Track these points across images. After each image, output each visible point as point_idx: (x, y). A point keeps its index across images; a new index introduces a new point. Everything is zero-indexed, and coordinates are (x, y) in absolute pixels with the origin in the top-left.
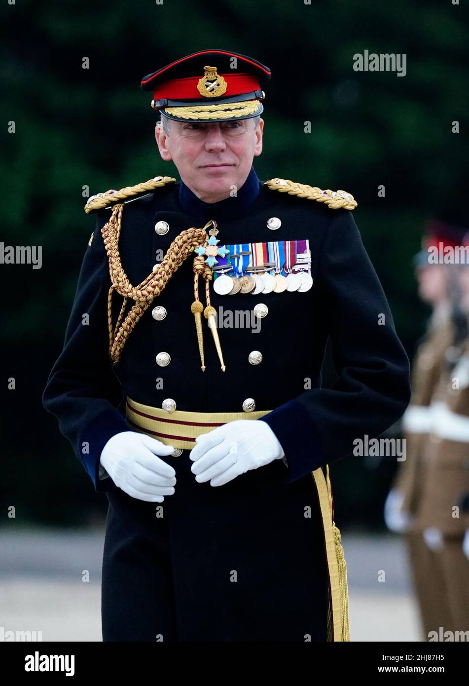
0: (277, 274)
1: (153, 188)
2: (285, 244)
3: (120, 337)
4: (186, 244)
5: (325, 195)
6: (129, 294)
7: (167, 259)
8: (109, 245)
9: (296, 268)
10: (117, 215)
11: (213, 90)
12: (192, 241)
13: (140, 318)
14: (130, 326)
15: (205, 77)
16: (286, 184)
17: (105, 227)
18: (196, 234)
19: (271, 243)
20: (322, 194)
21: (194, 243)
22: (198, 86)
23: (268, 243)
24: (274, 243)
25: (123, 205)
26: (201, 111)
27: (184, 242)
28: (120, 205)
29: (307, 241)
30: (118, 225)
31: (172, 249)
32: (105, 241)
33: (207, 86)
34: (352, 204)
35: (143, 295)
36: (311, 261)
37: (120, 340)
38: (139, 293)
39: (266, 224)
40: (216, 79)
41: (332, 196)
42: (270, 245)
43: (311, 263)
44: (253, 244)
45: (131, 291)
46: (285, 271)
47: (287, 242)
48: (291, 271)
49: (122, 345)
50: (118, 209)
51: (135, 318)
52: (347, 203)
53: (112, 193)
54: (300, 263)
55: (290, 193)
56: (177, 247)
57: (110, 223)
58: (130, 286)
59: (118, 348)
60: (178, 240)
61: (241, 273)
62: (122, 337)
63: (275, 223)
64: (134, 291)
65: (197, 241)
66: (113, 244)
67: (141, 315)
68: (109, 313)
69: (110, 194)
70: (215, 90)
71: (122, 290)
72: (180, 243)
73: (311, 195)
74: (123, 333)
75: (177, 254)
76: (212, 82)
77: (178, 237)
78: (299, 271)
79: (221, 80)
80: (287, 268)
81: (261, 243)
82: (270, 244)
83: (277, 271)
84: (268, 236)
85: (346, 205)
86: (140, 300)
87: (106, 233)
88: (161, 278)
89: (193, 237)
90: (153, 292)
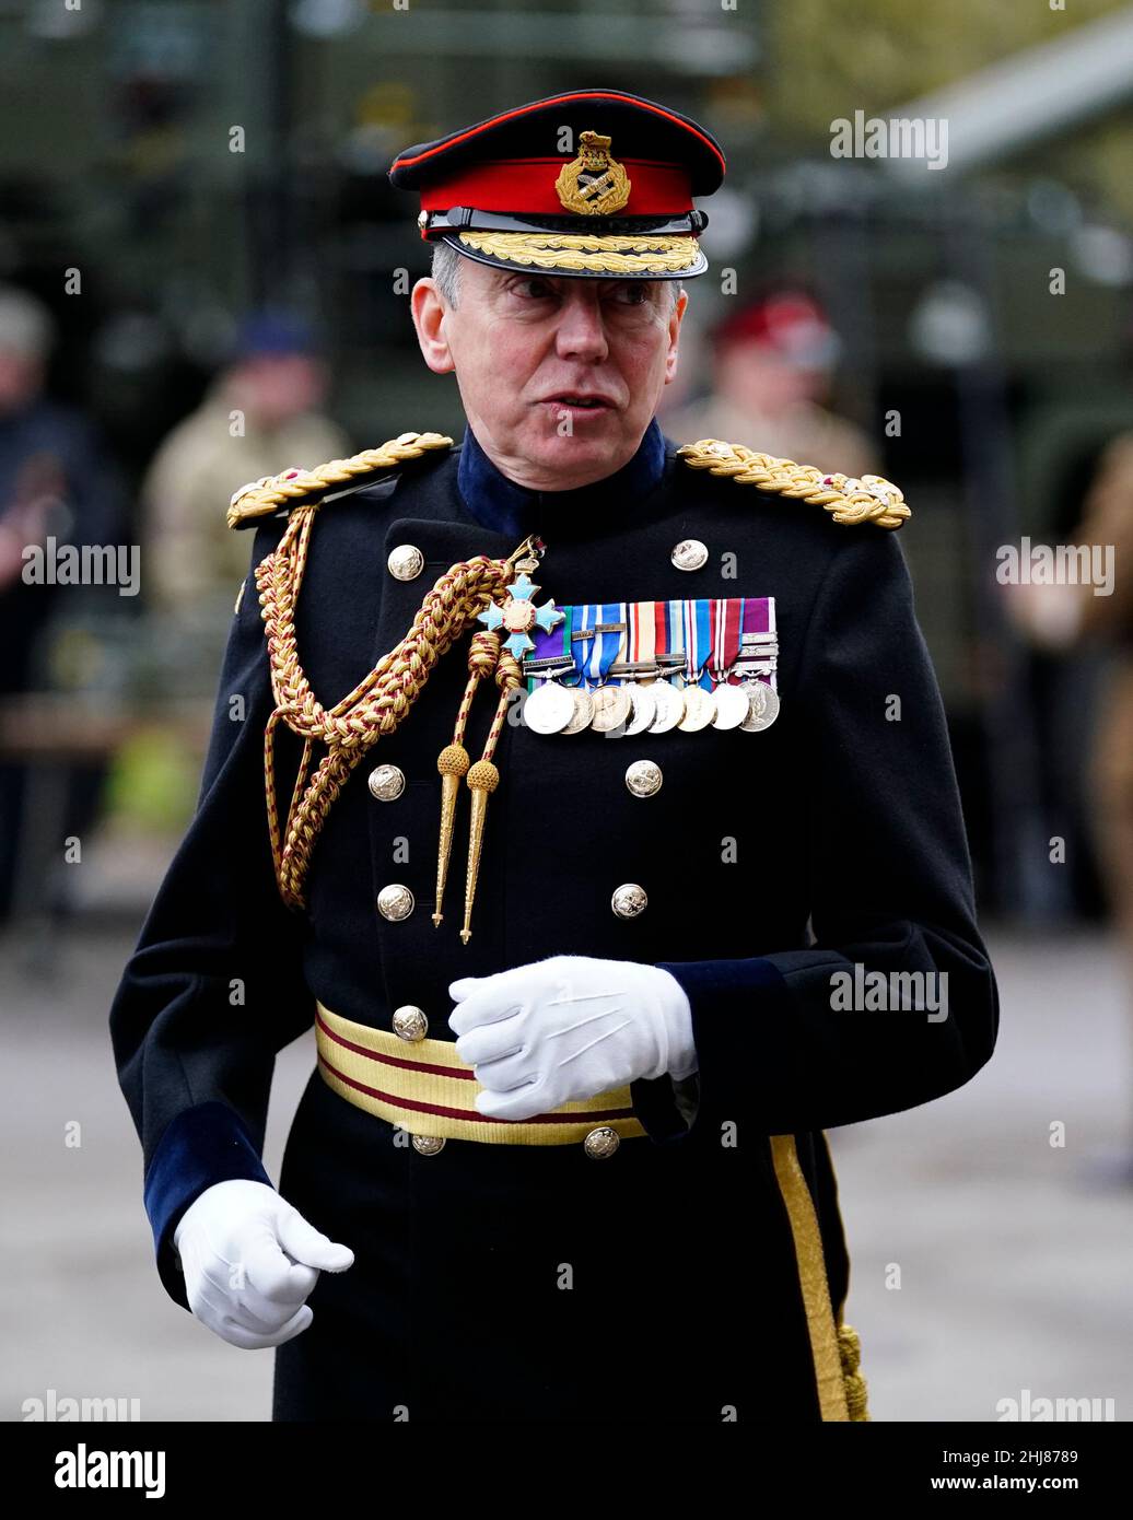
0: (689, 683)
1: (392, 461)
2: (714, 607)
3: (296, 843)
4: (462, 599)
5: (828, 487)
6: (314, 728)
7: (415, 639)
8: (270, 607)
9: (740, 669)
10: (297, 534)
11: (595, 196)
12: (477, 592)
13: (341, 788)
14: (318, 810)
15: (580, 159)
16: (731, 455)
17: (265, 562)
18: (488, 574)
19: (679, 602)
20: (821, 485)
21: (481, 596)
22: (558, 182)
23: (671, 602)
24: (687, 602)
25: (315, 507)
26: (562, 249)
27: (458, 594)
28: (308, 507)
29: (772, 600)
30: (298, 559)
31: (428, 613)
32: (262, 598)
33: (582, 185)
34: (897, 512)
35: (350, 730)
36: (777, 653)
37: (297, 849)
38: (341, 724)
39: (670, 554)
40: (607, 170)
41: (844, 491)
42: (674, 607)
43: (778, 657)
44: (632, 605)
45: (320, 719)
46: (709, 676)
47: (719, 601)
48: (726, 675)
49: (302, 864)
50: (303, 517)
51: (328, 788)
52: (882, 509)
53: (293, 476)
54: (748, 655)
55: (738, 478)
56: (440, 607)
57: (279, 555)
58: (318, 707)
59: (295, 872)
60: (443, 588)
61: (597, 679)
62: (300, 843)
63: (690, 554)
64: (329, 721)
65: (489, 591)
66: (281, 604)
67: (342, 782)
68: (268, 780)
69: (289, 477)
70: (600, 198)
71: (298, 721)
72: (446, 594)
73: (792, 484)
74: (303, 831)
75: (440, 624)
76: (596, 174)
77: (442, 580)
78: (746, 677)
79: (617, 172)
80: (717, 668)
81: (653, 603)
82: (676, 605)
83: (689, 676)
84: (671, 586)
85: (880, 516)
86: (343, 743)
87: (265, 578)
88: (401, 688)
89: (480, 579)
90: (378, 724)
